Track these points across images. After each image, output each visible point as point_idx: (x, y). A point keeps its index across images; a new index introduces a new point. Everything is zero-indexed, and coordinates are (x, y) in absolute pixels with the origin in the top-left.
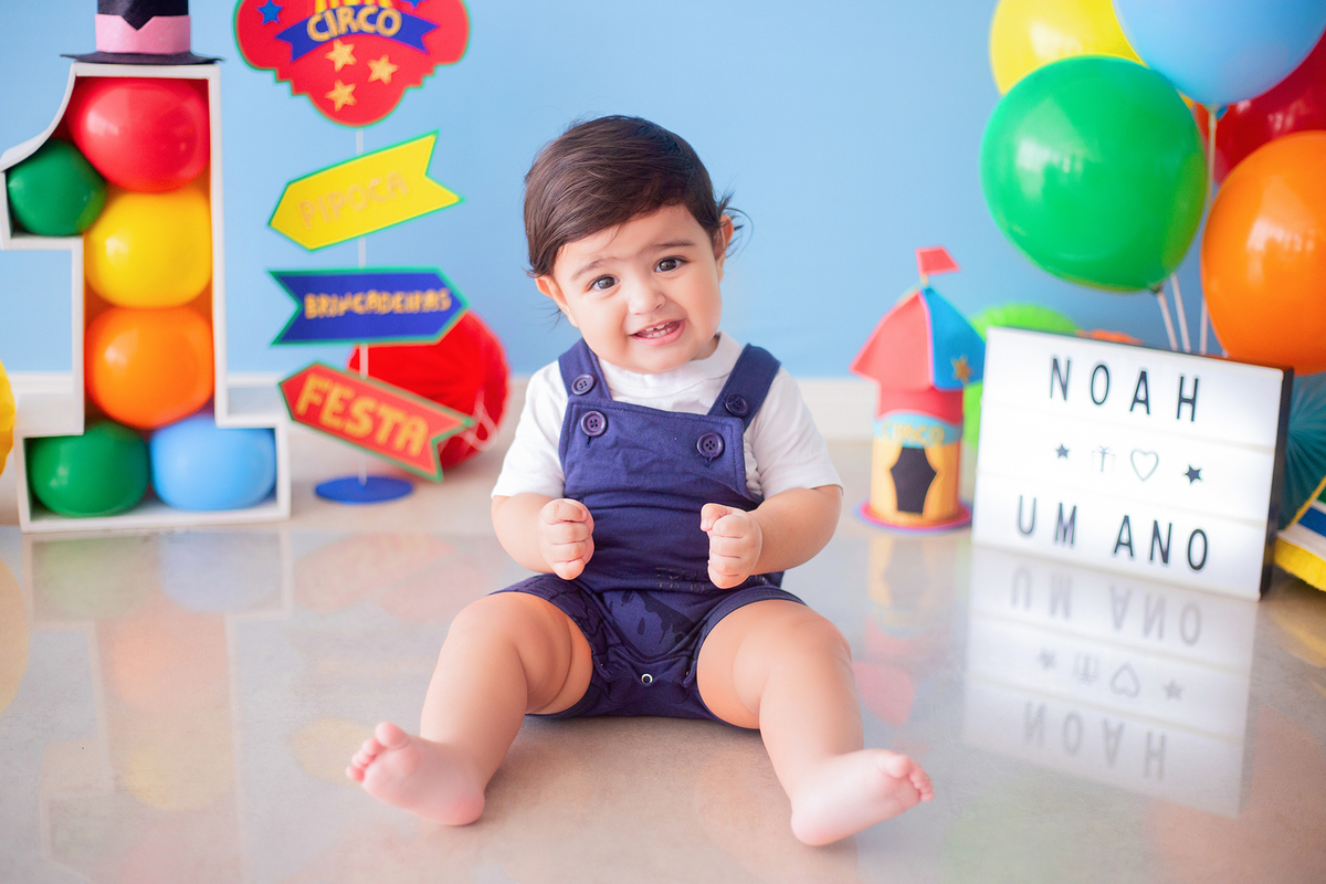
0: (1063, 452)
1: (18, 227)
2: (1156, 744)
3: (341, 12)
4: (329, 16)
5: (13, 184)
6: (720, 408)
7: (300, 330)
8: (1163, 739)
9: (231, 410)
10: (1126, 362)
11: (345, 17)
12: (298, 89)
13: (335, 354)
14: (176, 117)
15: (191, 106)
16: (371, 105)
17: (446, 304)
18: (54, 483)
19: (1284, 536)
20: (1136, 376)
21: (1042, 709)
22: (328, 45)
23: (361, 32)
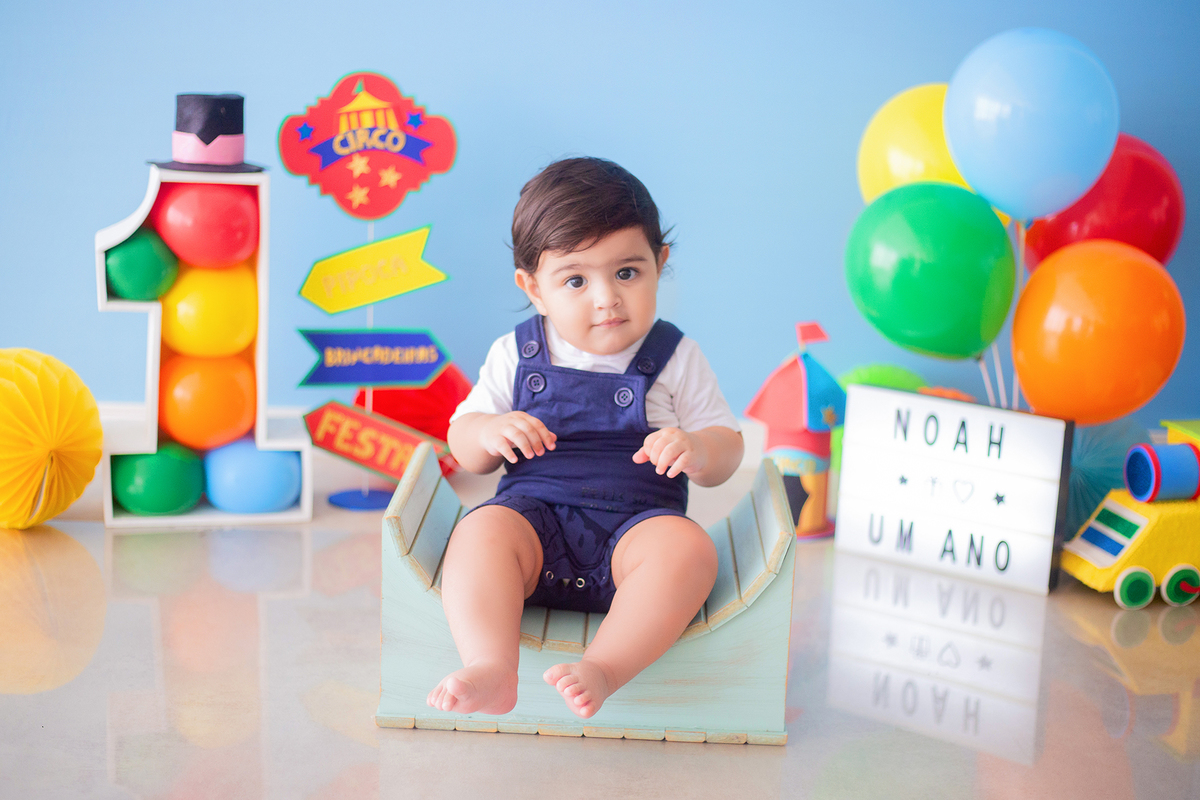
0: (903, 480)
1: (112, 293)
2: (972, 707)
3: (359, 132)
4: (350, 137)
5: (109, 262)
6: (633, 368)
7: (321, 375)
8: (978, 704)
9: (270, 436)
10: (951, 412)
11: (360, 140)
12: (325, 190)
13: (345, 394)
14: (235, 212)
15: (246, 203)
16: (381, 203)
17: (434, 358)
18: (130, 490)
19: (1070, 547)
20: (957, 425)
21: (887, 678)
22: (349, 157)
23: (374, 149)
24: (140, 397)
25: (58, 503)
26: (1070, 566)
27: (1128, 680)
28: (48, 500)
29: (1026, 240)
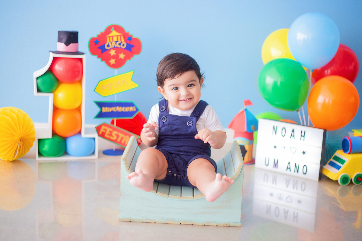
0: (275, 147)
1: (39, 90)
2: (296, 215)
3: (113, 43)
4: (110, 44)
5: (38, 81)
6: (192, 115)
7: (101, 115)
8: (297, 214)
9: (85, 133)
10: (289, 127)
11: (113, 45)
12: (102, 60)
13: (108, 121)
14: (76, 66)
15: (79, 63)
16: (119, 64)
17: (135, 110)
18: (44, 149)
19: (325, 167)
20: (292, 130)
21: (270, 206)
22: (110, 50)
23: (117, 47)
24: (47, 121)
25: (22, 153)
26: (325, 173)
27: (342, 207)
28: (19, 152)
29: (312, 75)
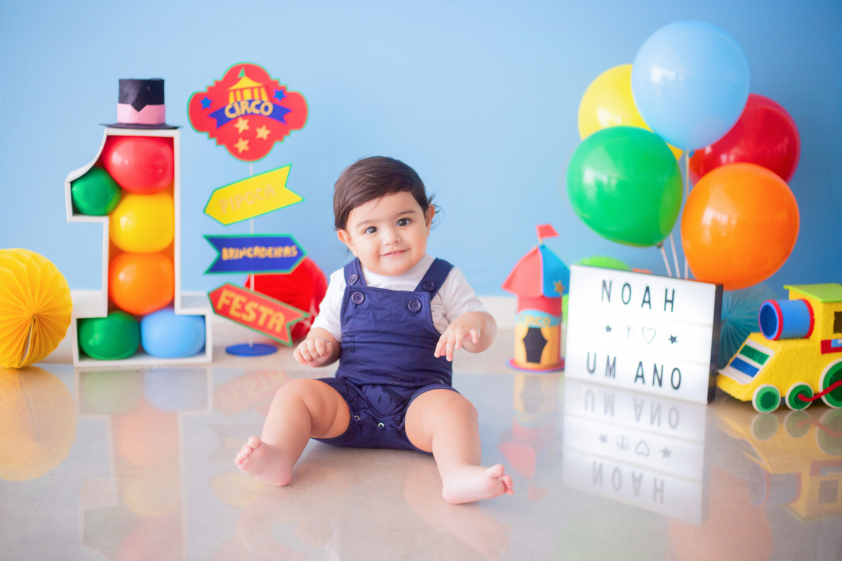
0: (609, 329)
1: (76, 211)
2: (659, 485)
3: (242, 103)
4: (236, 106)
5: (74, 189)
6: (420, 288)
7: (220, 266)
8: (662, 483)
9: (183, 306)
10: (639, 281)
11: (244, 107)
12: (220, 142)
13: (238, 279)
14: (158, 156)
15: (165, 150)
16: (257, 150)
17: (295, 253)
18: (91, 342)
19: (723, 372)
20: (644, 289)
21: (601, 466)
22: (235, 120)
23: (252, 114)
24: (98, 285)
25: (40, 352)
26: (722, 385)
27: (766, 464)
28: (33, 348)
29: (690, 164)
